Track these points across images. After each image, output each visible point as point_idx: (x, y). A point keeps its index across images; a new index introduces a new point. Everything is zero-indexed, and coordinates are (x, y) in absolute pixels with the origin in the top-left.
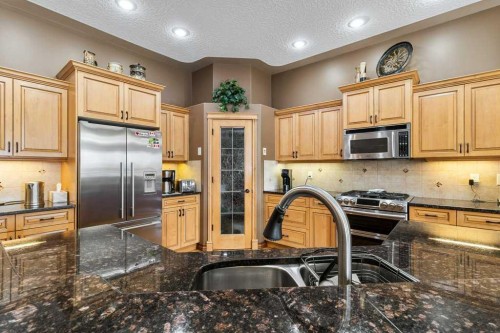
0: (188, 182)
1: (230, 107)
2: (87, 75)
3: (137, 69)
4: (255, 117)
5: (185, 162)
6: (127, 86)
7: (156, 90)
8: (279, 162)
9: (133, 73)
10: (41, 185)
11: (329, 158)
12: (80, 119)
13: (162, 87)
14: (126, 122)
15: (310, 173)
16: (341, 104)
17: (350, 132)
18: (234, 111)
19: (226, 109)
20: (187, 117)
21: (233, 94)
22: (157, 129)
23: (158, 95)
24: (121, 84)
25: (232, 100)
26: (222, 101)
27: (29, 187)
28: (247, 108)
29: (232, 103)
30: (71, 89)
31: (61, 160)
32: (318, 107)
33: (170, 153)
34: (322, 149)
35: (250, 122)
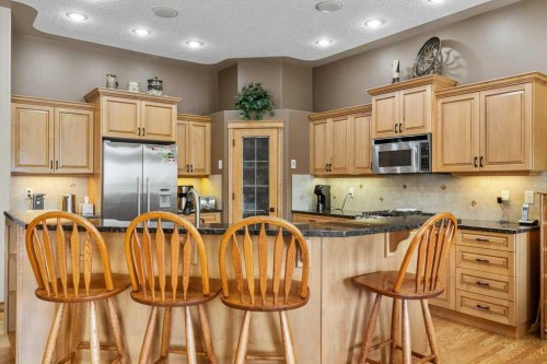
0: (208, 200)
1: (253, 114)
2: (110, 98)
3: (154, 84)
4: (281, 125)
5: (207, 176)
6: (144, 103)
7: (172, 102)
8: (316, 176)
9: (150, 87)
10: (73, 197)
11: (362, 172)
12: (104, 139)
13: (179, 99)
14: (143, 138)
15: (351, 190)
16: (371, 110)
17: (377, 142)
18: (258, 118)
19: (248, 117)
20: (208, 125)
21: (255, 100)
22: (173, 143)
23: (174, 107)
24: (138, 102)
25: (255, 106)
26: (243, 108)
27: (66, 199)
28: (272, 114)
29: (254, 109)
30: (96, 110)
31: (88, 176)
32: (351, 112)
33: (189, 167)
34: (355, 161)
35: (275, 131)
